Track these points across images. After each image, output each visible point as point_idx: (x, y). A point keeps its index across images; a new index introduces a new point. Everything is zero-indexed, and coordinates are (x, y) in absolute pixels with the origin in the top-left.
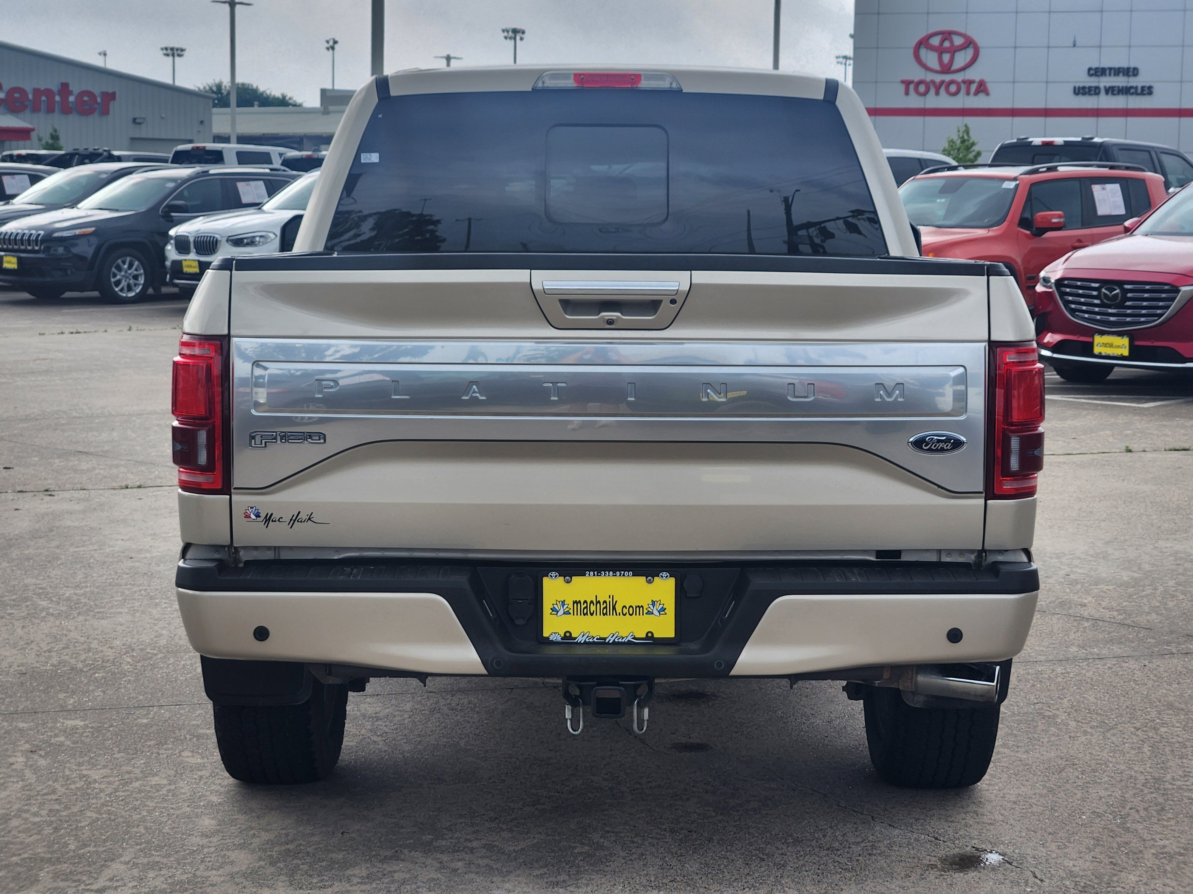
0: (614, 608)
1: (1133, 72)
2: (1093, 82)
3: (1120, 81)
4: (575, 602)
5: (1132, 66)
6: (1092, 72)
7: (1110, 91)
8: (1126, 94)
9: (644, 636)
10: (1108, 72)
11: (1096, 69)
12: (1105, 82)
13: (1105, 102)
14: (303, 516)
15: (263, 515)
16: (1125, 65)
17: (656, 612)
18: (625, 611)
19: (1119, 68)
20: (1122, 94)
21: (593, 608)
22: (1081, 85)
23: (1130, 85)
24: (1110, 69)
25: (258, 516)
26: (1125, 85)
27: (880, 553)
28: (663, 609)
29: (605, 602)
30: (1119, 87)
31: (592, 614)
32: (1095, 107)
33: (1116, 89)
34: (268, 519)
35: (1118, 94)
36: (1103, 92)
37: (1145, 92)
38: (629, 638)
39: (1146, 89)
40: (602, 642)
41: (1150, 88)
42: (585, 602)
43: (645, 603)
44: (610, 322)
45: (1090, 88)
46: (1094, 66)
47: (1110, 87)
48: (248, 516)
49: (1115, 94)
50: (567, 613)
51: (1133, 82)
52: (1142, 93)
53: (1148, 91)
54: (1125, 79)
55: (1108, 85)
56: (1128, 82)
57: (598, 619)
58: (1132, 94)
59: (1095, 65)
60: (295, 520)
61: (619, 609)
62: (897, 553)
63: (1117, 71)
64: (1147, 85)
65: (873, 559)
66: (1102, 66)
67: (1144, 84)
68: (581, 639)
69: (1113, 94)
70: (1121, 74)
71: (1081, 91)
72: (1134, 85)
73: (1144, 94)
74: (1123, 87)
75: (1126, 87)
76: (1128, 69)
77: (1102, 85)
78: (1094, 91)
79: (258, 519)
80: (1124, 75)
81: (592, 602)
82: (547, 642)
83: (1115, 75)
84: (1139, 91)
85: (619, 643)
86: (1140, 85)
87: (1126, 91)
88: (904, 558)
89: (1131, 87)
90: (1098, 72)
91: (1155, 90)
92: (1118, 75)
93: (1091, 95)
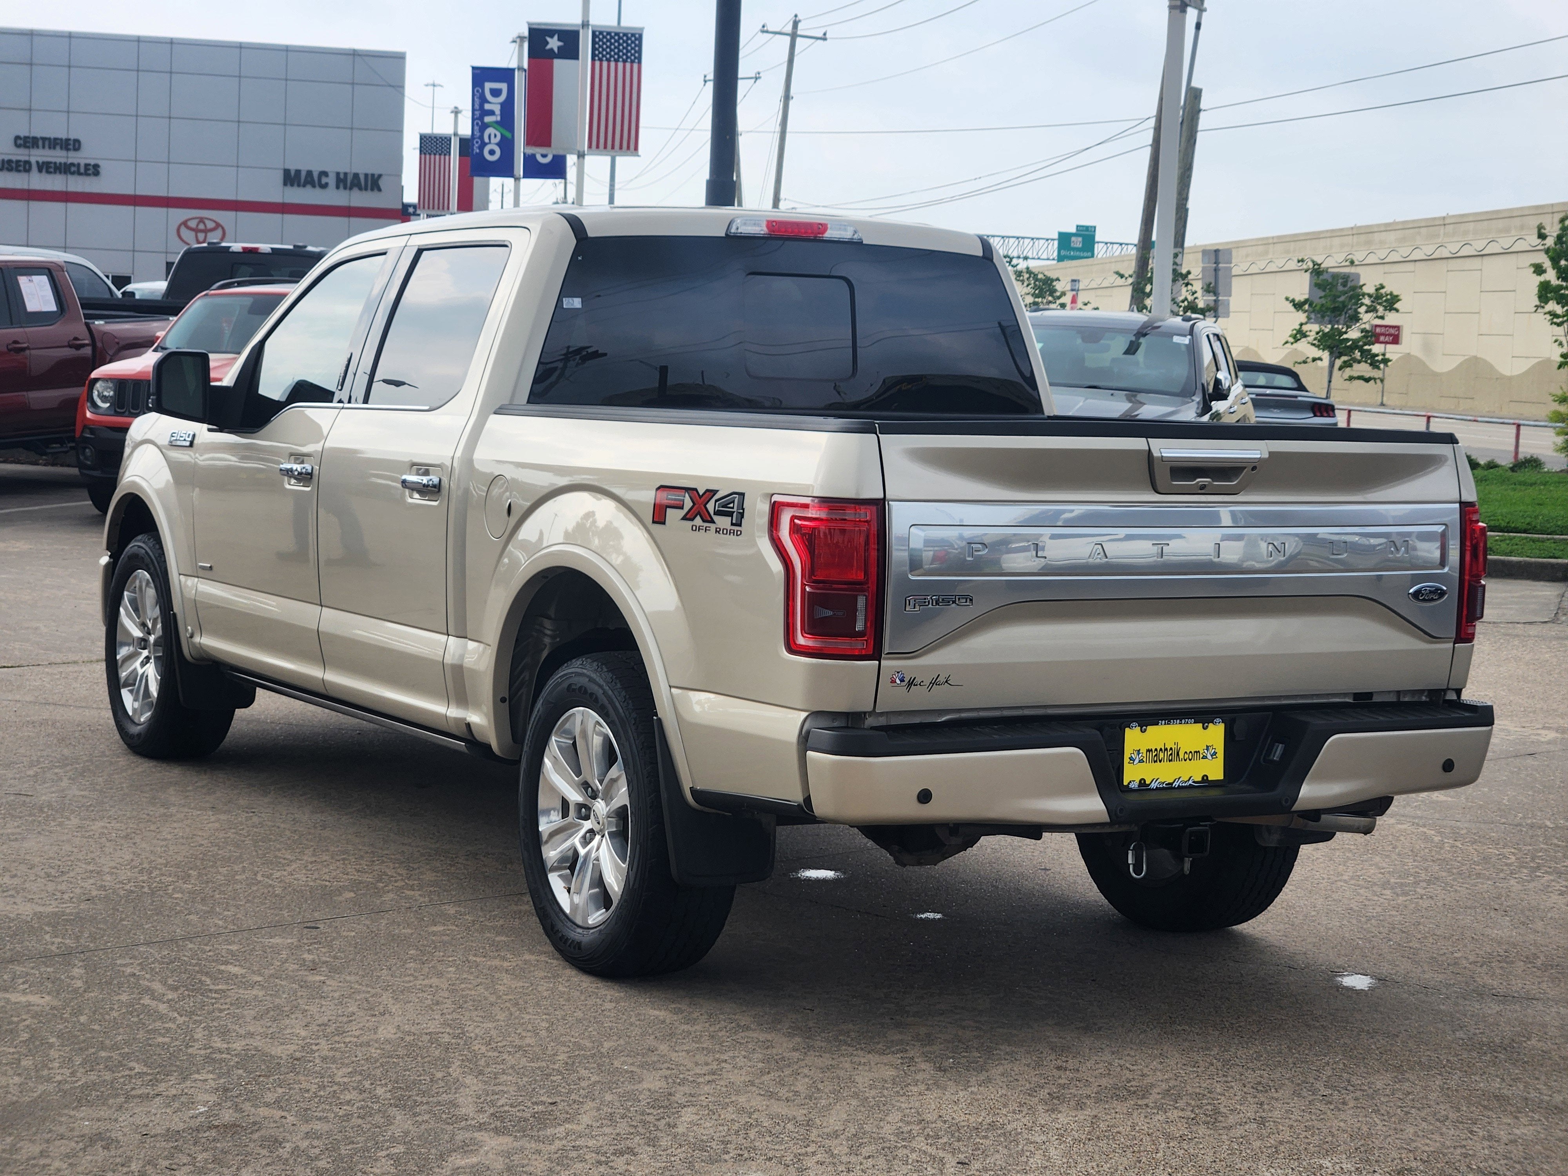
0: (1178, 754)
1: (74, 145)
2: (21, 155)
3: (58, 156)
4: (1149, 751)
5: (72, 136)
6: (19, 142)
7: (45, 167)
8: (65, 173)
9: (1200, 779)
10: (40, 143)
11: (26, 138)
12: (37, 155)
13: (38, 181)
14: (942, 679)
15: (907, 680)
16: (63, 135)
17: (1209, 756)
18: (1186, 756)
19: (55, 139)
20: (60, 173)
21: (1161, 755)
22: (6, 158)
23: (70, 161)
24: (44, 139)
25: (902, 680)
26: (63, 161)
27: (1357, 696)
28: (1215, 753)
29: (1171, 749)
30: (55, 163)
31: (1160, 761)
32: (26, 187)
33: (52, 165)
34: (911, 683)
35: (55, 173)
36: (34, 167)
37: (90, 172)
38: (1190, 782)
39: (91, 167)
40: (1170, 787)
41: (96, 166)
42: (1156, 750)
43: (1201, 748)
44: (1203, 487)
45: (18, 162)
46: (22, 135)
47: (43, 163)
48: (894, 681)
49: (51, 173)
50: (1141, 761)
51: (73, 157)
52: (86, 174)
53: (93, 170)
54: (64, 153)
55: (41, 160)
56: (67, 157)
57: (1165, 765)
58: (73, 173)
59: (23, 133)
60: (934, 683)
61: (1181, 755)
62: (1370, 695)
63: (53, 143)
64: (92, 162)
65: (1351, 701)
66: (32, 135)
67: (88, 161)
68: (1154, 785)
69: (48, 172)
70: (58, 147)
71: (6, 166)
72: (76, 161)
73: (89, 175)
74: (60, 163)
75: (65, 164)
76: (68, 140)
77: (33, 160)
78: (23, 167)
79: (903, 684)
80: (61, 148)
81: (1161, 750)
82: (1127, 789)
83: (50, 148)
84: (82, 170)
85: (1183, 787)
86: (83, 162)
87: (65, 169)
88: (1376, 699)
89: (72, 164)
90: (26, 142)
91: (101, 170)
92: (54, 148)
93: (19, 171)
